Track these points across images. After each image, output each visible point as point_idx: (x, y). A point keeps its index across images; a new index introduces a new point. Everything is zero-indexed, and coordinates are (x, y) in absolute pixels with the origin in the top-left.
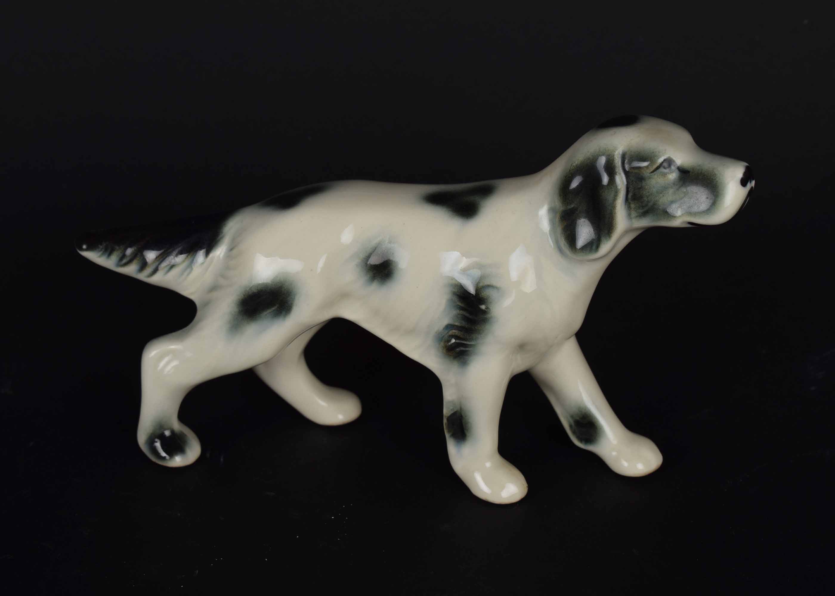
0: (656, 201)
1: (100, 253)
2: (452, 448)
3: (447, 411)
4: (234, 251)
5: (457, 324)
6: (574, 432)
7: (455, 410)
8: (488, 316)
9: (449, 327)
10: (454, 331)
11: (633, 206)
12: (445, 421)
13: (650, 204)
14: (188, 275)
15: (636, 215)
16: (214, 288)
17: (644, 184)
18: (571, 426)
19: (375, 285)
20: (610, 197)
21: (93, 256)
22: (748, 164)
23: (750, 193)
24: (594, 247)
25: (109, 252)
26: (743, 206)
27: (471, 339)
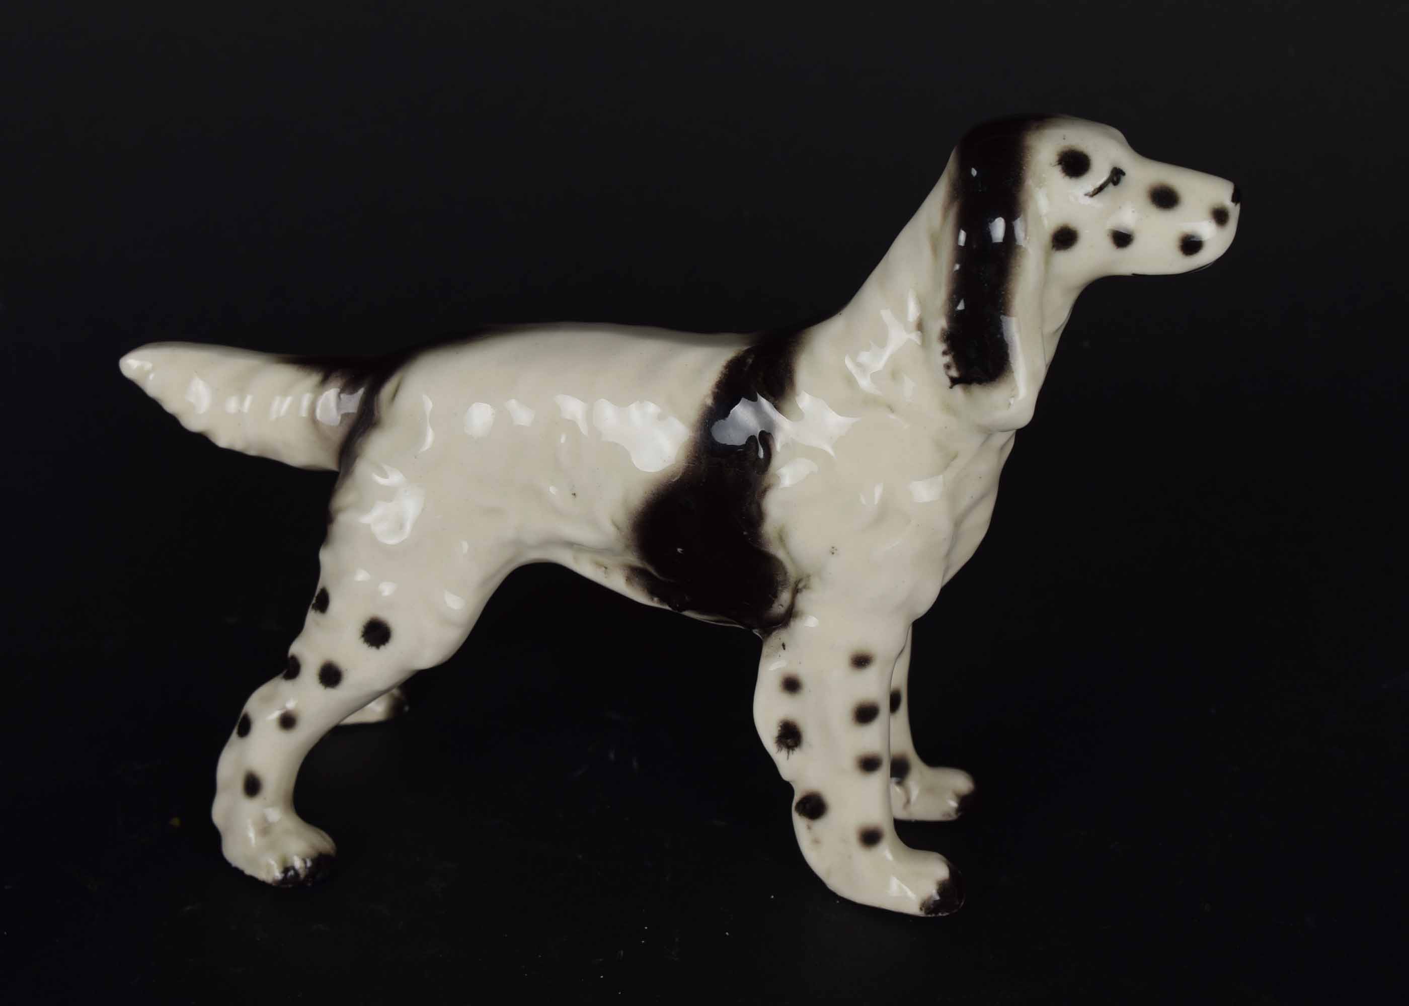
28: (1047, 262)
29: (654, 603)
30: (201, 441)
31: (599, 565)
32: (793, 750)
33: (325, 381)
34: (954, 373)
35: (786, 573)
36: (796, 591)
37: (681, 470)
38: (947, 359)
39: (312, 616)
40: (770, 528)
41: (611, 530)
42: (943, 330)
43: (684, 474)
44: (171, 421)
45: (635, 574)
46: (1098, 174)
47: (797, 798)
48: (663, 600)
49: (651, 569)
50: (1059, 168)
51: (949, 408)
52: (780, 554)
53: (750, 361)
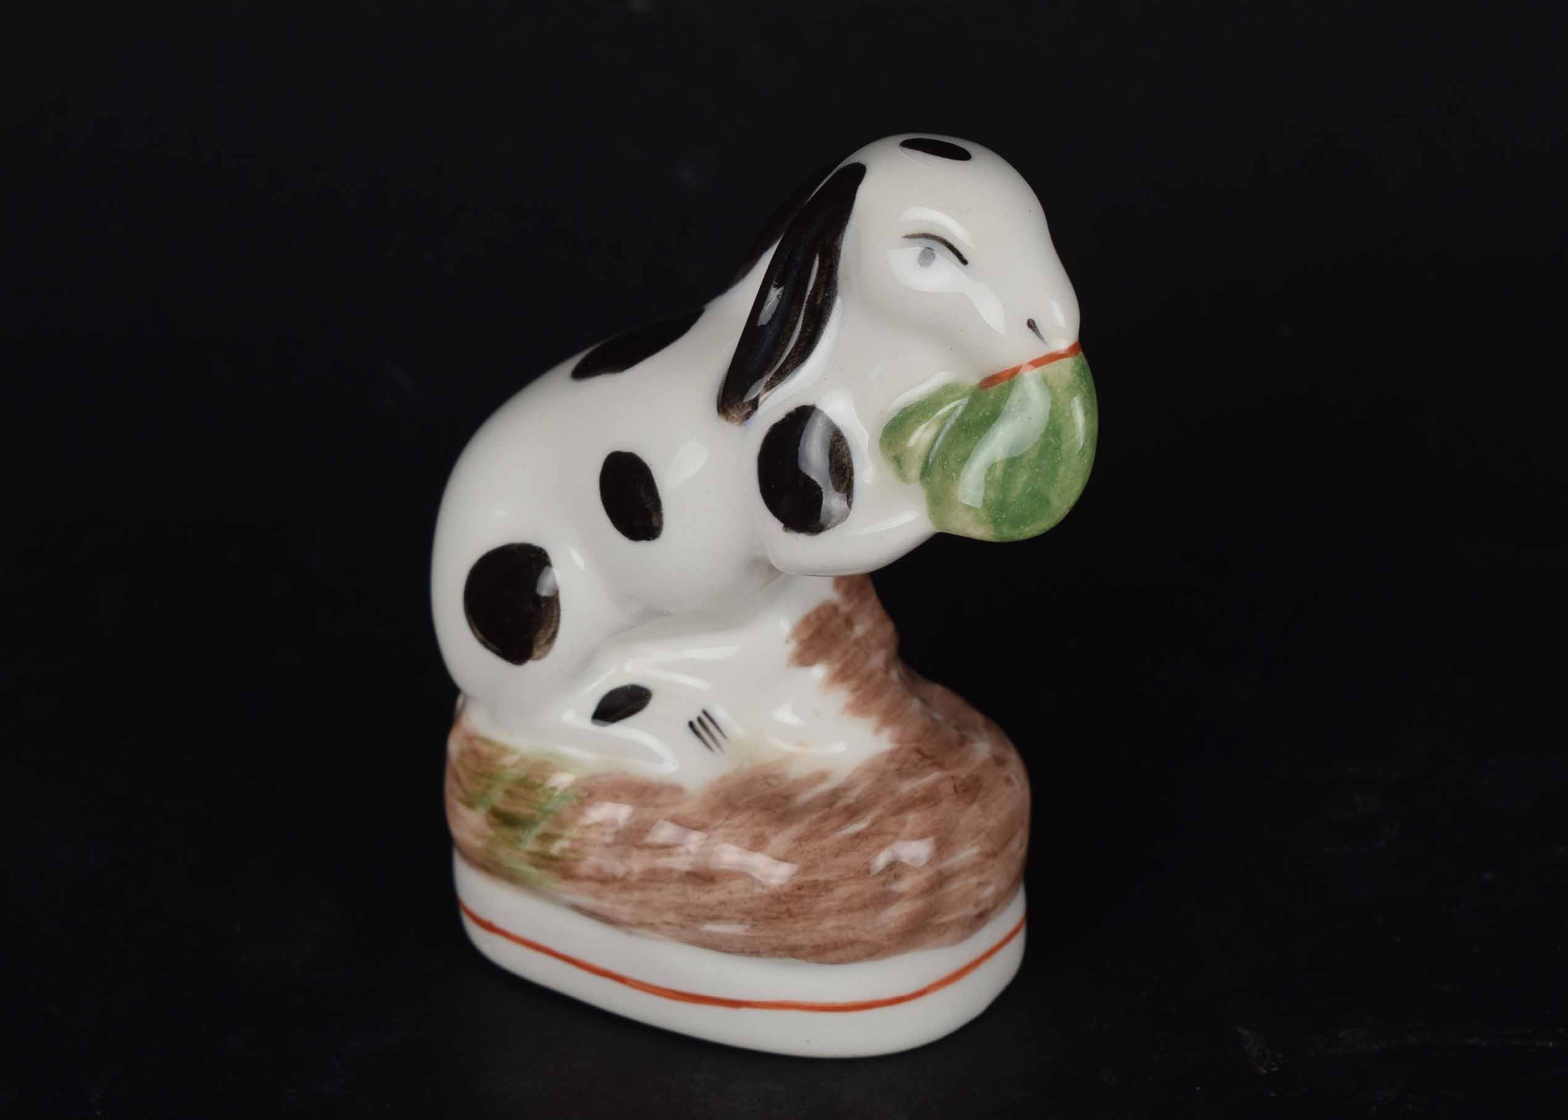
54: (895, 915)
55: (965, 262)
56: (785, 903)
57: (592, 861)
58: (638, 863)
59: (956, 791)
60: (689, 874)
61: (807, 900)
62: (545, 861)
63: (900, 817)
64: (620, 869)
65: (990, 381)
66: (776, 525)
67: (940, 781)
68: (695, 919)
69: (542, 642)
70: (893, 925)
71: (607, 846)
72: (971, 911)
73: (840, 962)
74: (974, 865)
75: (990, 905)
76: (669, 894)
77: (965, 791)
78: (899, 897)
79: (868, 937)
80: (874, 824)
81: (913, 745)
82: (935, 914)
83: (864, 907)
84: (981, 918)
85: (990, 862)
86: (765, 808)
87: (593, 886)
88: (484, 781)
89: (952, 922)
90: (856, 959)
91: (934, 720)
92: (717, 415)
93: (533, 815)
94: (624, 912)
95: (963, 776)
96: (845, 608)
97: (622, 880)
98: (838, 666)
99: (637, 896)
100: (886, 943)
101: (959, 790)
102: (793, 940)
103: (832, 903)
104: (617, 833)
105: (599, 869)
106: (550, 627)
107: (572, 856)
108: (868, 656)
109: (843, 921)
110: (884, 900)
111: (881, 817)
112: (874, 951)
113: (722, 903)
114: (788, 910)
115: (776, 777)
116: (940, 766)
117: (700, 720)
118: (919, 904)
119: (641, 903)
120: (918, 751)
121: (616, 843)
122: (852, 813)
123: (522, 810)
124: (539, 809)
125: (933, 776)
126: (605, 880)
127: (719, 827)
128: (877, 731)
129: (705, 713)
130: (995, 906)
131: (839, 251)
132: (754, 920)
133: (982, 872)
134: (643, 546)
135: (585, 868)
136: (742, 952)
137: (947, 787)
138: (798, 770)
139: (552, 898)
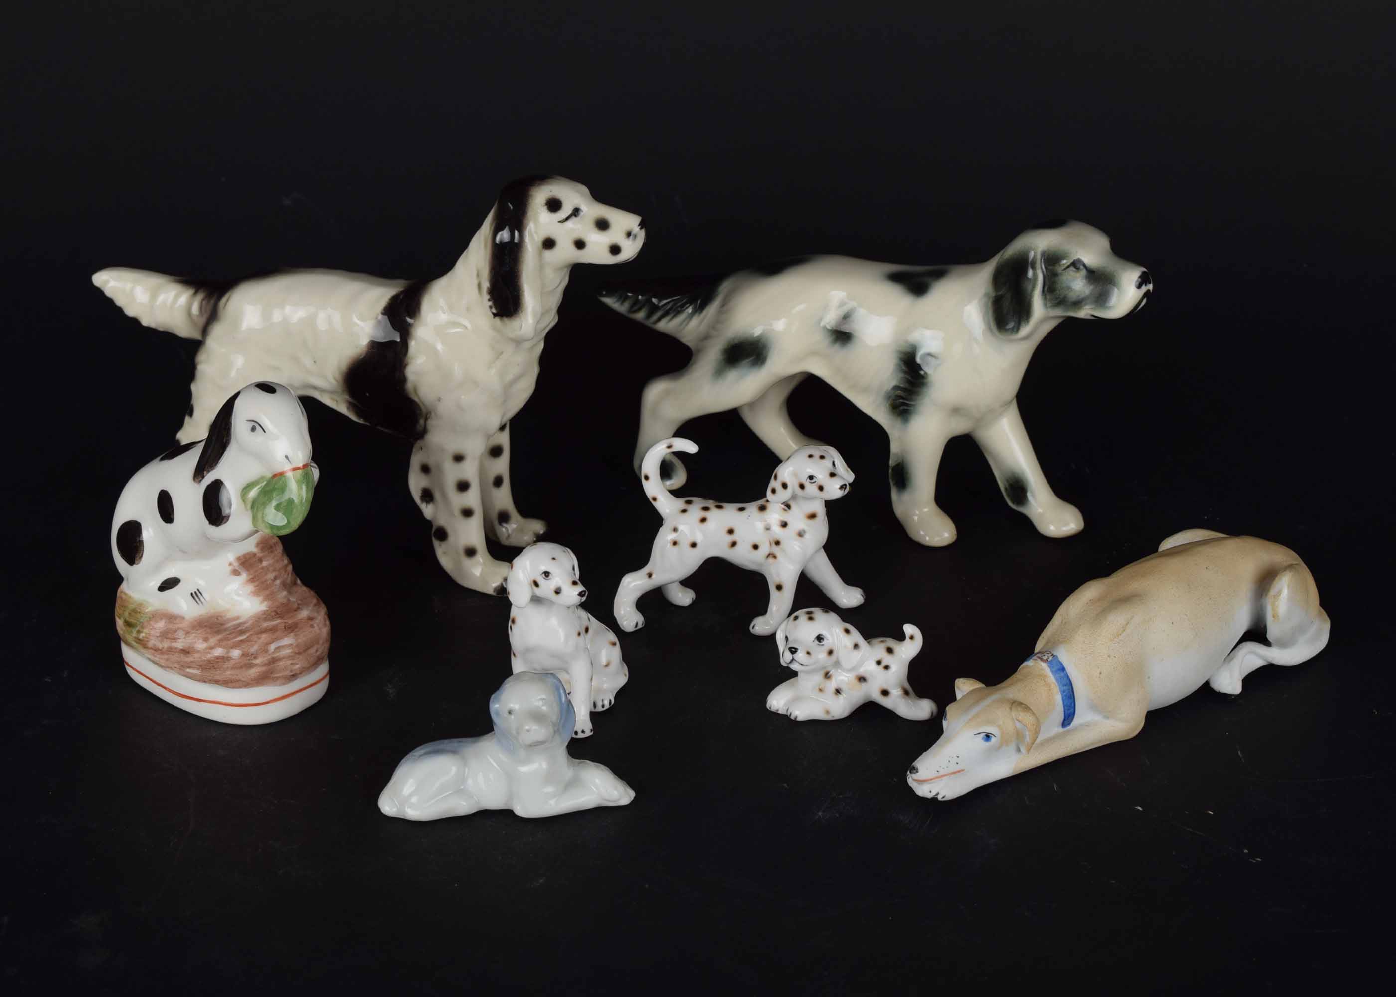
0: (1066, 295)
1: (615, 300)
2: (894, 495)
3: (892, 462)
4: (725, 308)
5: (902, 386)
6: (1008, 495)
7: (899, 461)
8: (925, 381)
9: (896, 388)
10: (899, 392)
11: (1048, 297)
12: (890, 470)
13: (1061, 297)
14: (686, 325)
15: (1050, 305)
16: (706, 337)
17: (1057, 279)
18: (1006, 489)
19: (837, 346)
20: (1029, 287)
21: (609, 301)
22: (1147, 270)
23: (1147, 294)
24: (1015, 330)
25: (623, 299)
26: (1138, 307)
27: (911, 400)
28: (540, 255)
29: (361, 421)
30: (135, 321)
31: (333, 399)
32: (429, 503)
33: (196, 293)
34: (494, 310)
35: (421, 410)
36: (426, 419)
37: (365, 352)
38: (490, 303)
39: (187, 418)
40: (409, 386)
41: (333, 382)
42: (488, 288)
43: (367, 354)
44: (119, 310)
45: (351, 406)
46: (566, 210)
47: (434, 530)
48: (365, 419)
49: (355, 402)
50: (546, 207)
51: (494, 328)
52: (416, 399)
53: (401, 297)
54: (253, 672)
55: (265, 432)
56: (212, 663)
57: (152, 642)
58: (166, 644)
59: (285, 628)
60: (182, 650)
61: (220, 663)
62: (138, 640)
63: (259, 636)
64: (160, 646)
65: (275, 476)
66: (207, 522)
67: (280, 623)
68: (183, 666)
69: (138, 558)
70: (253, 675)
71: (157, 637)
72: (288, 673)
73: (234, 688)
74: (289, 656)
75: (298, 672)
76: (175, 657)
77: (289, 628)
78: (256, 665)
79: (243, 679)
80: (247, 637)
81: (275, 609)
82: (272, 673)
83: (241, 667)
84: (294, 677)
85: (297, 656)
86: (211, 628)
87: (153, 651)
88: (122, 608)
89: (279, 677)
90: (240, 687)
91: (289, 600)
92: (193, 482)
93: (136, 623)
94: (162, 662)
95: (290, 622)
96: (260, 555)
97: (161, 650)
98: (251, 577)
99: (166, 656)
100: (251, 682)
101: (286, 628)
102: (218, 678)
103: (229, 665)
104: (160, 632)
105: (154, 645)
106: (140, 553)
107: (146, 639)
108: (266, 574)
109: (233, 672)
110: (250, 666)
111: (251, 635)
112: (247, 685)
113: (192, 662)
114: (213, 667)
115: (221, 617)
116: (282, 618)
117: (195, 592)
118: (264, 669)
119: (167, 660)
120: (275, 611)
121: (160, 636)
122: (242, 632)
123: (132, 620)
124: (138, 621)
125: (279, 621)
126: (156, 649)
127: (193, 633)
128: (261, 603)
129: (198, 590)
130: (300, 674)
131: (231, 423)
132: (202, 669)
133: (293, 659)
134: (169, 525)
135: (150, 644)
136: (199, 681)
137: (282, 626)
138: (230, 615)
139: (142, 654)
